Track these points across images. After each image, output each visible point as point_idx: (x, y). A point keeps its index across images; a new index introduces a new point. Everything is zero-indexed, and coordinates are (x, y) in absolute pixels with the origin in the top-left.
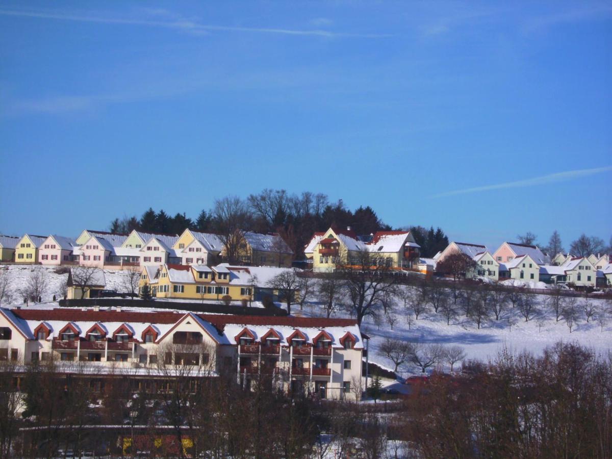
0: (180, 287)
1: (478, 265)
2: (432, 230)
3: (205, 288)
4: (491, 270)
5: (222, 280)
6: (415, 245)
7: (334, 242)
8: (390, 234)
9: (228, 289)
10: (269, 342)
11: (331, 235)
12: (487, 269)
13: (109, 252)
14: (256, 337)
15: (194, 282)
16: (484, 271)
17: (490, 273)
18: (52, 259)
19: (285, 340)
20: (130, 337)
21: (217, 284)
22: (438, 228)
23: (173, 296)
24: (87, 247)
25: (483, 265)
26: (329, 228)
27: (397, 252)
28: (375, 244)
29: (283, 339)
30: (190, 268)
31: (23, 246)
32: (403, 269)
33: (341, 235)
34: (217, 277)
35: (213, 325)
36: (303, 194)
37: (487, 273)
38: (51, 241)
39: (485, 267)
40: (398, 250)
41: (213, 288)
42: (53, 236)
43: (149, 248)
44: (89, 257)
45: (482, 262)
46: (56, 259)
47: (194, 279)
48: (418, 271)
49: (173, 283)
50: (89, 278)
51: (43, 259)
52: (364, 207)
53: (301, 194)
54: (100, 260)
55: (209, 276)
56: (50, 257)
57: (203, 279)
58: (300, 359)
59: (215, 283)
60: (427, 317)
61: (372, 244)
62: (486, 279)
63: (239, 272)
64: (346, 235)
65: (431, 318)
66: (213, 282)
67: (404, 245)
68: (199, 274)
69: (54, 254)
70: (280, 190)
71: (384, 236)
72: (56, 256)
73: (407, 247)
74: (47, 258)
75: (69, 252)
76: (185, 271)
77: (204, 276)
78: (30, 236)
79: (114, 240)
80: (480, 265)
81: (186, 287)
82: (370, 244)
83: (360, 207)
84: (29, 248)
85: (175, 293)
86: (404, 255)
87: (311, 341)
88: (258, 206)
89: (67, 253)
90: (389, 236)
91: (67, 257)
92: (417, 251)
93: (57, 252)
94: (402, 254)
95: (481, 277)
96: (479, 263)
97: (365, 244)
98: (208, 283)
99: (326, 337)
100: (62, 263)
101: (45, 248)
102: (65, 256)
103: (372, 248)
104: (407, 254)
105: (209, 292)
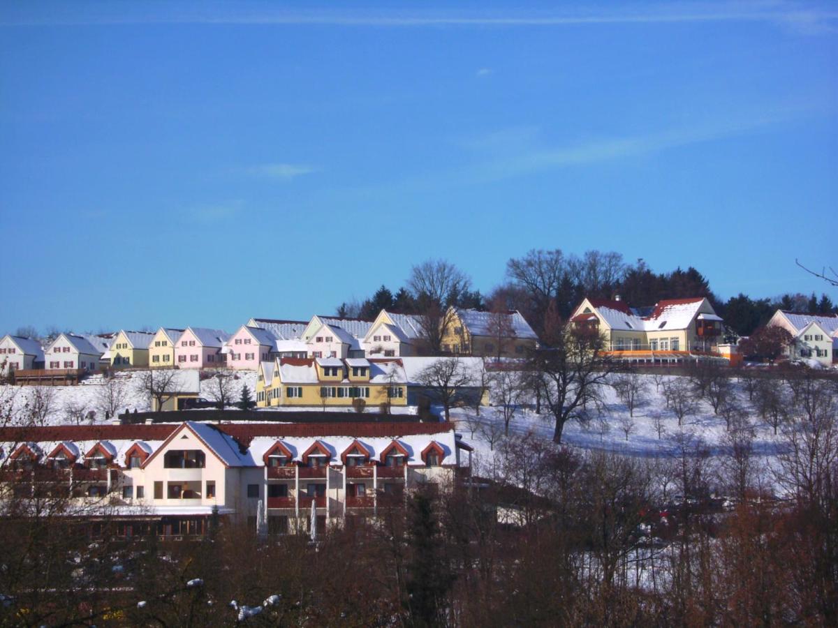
0: (296, 389)
1: (801, 341)
2: (814, 299)
3: (334, 389)
4: (820, 348)
5: (359, 378)
6: (714, 317)
7: (592, 318)
8: (677, 304)
9: (367, 390)
10: (314, 462)
11: (587, 309)
12: (813, 347)
13: (269, 348)
14: (295, 453)
15: (317, 382)
16: (810, 351)
17: (819, 354)
18: (191, 360)
19: (338, 458)
20: (109, 460)
21: (351, 382)
22: (824, 294)
23: (287, 403)
24: (236, 342)
25: (808, 342)
26: (584, 299)
27: (684, 329)
28: (656, 319)
29: (335, 455)
30: (313, 363)
31: (158, 344)
32: (693, 354)
33: (602, 308)
34: (351, 373)
35: (234, 439)
36: (586, 254)
37: (814, 353)
38: (189, 335)
39: (812, 344)
40: (686, 326)
41: (346, 389)
42: (192, 328)
43: (319, 340)
44: (239, 355)
45: (806, 338)
46: (197, 360)
47: (317, 378)
48: (719, 355)
49: (285, 384)
50: (168, 383)
51: (180, 361)
52: (685, 269)
53: (584, 253)
54: (253, 358)
55: (340, 373)
56: (188, 358)
57: (331, 378)
58: (361, 484)
59: (348, 382)
60: (698, 421)
61: (651, 319)
62: (813, 362)
63: (387, 365)
64: (611, 308)
65: (704, 422)
66: (345, 381)
67: (695, 319)
68: (323, 370)
69: (194, 353)
70: (553, 250)
71: (669, 307)
72: (197, 356)
73: (701, 320)
74: (185, 360)
75: (216, 350)
76: (305, 367)
77: (331, 372)
78: (167, 330)
79: (295, 331)
80: (804, 341)
81: (305, 389)
82: (649, 320)
83: (677, 268)
84: (165, 348)
85: (290, 398)
86: (697, 333)
87: (377, 458)
88: (521, 275)
89: (213, 352)
90: (675, 306)
91: (213, 356)
92: (717, 326)
93: (198, 350)
94: (693, 331)
95: (804, 360)
96: (802, 338)
97: (643, 319)
98: (338, 383)
99: (400, 450)
100: (204, 365)
101: (183, 345)
102: (209, 356)
103: (650, 325)
104: (701, 330)
105: (340, 395)
